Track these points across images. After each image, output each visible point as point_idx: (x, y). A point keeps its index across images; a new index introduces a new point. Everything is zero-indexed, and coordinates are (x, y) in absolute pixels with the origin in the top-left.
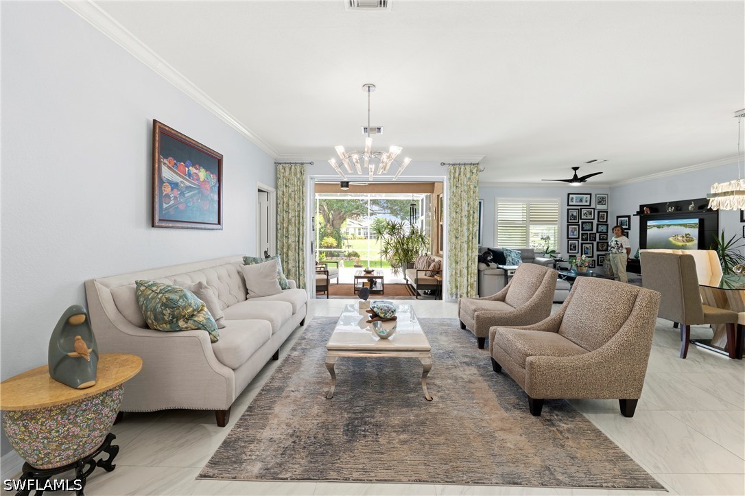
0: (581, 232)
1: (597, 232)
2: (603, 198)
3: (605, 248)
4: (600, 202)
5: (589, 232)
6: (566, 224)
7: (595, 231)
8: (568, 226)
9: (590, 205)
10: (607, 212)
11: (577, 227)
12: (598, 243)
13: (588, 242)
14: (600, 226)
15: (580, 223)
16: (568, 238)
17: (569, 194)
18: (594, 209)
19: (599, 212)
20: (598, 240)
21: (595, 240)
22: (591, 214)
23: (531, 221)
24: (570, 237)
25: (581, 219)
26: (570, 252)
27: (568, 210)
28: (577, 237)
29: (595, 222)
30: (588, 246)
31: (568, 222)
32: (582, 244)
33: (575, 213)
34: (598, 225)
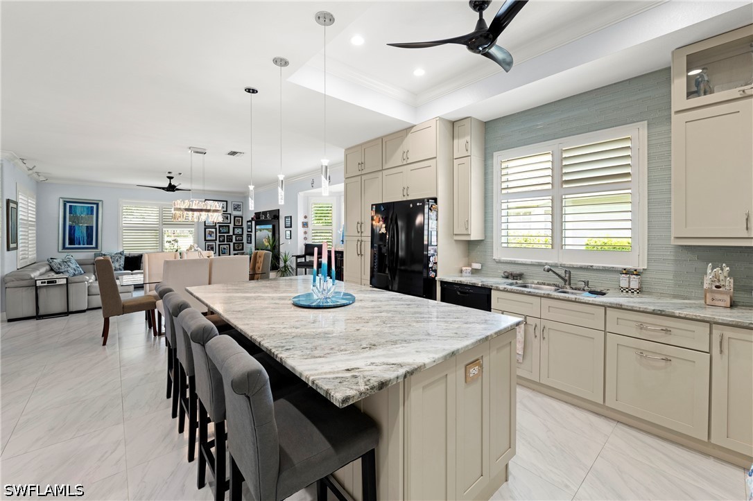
0: (218, 234)
1: (234, 234)
2: (238, 205)
3: (240, 248)
4: (236, 208)
5: (226, 235)
6: (204, 227)
7: (231, 233)
8: (205, 229)
9: (227, 211)
10: (242, 217)
11: (214, 230)
12: (234, 243)
13: (226, 243)
14: (236, 229)
15: (217, 227)
16: (205, 240)
17: (205, 200)
18: (230, 214)
19: (235, 217)
20: (234, 241)
21: (232, 241)
22: (227, 219)
23: (164, 224)
24: (207, 239)
25: (218, 223)
28: (214, 239)
29: (232, 226)
30: (225, 246)
31: (205, 225)
32: (219, 245)
34: (234, 228)
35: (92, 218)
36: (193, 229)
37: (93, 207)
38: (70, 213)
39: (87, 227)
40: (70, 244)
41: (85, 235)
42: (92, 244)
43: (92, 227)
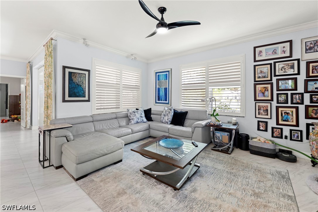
0: (275, 92)
1: (307, 91)
5: (289, 93)
6: (253, 83)
7: (301, 90)
8: (255, 85)
9: (291, 56)
11: (269, 86)
12: (307, 107)
14: (311, 83)
15: (275, 81)
16: (255, 100)
17: (255, 48)
18: (298, 60)
19: (309, 63)
22: (292, 67)
23: (210, 83)
24: (258, 98)
25: (275, 76)
26: (257, 116)
27: (255, 66)
28: (269, 98)
29: (302, 78)
30: (288, 110)
31: (255, 81)
32: (277, 108)
33: (266, 69)
34: (307, 81)
35: (167, 82)
36: (240, 86)
37: (167, 74)
38: (158, 80)
39: (165, 88)
40: (158, 100)
41: (164, 94)
42: (167, 101)
43: (167, 88)
